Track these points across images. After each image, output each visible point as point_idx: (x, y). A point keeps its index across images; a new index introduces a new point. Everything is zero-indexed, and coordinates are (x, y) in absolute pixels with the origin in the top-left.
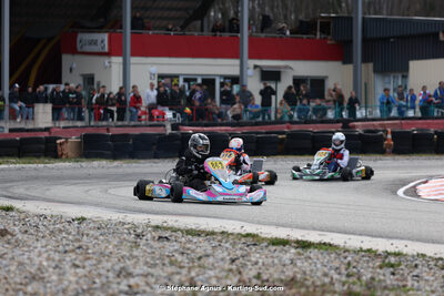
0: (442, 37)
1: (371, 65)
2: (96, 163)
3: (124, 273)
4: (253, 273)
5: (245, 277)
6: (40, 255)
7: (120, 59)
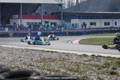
0: (77, 15)
1: (64, 20)
2: (16, 38)
3: (20, 57)
4: (43, 57)
5: (42, 58)
6: (5, 54)
7: (20, 20)
